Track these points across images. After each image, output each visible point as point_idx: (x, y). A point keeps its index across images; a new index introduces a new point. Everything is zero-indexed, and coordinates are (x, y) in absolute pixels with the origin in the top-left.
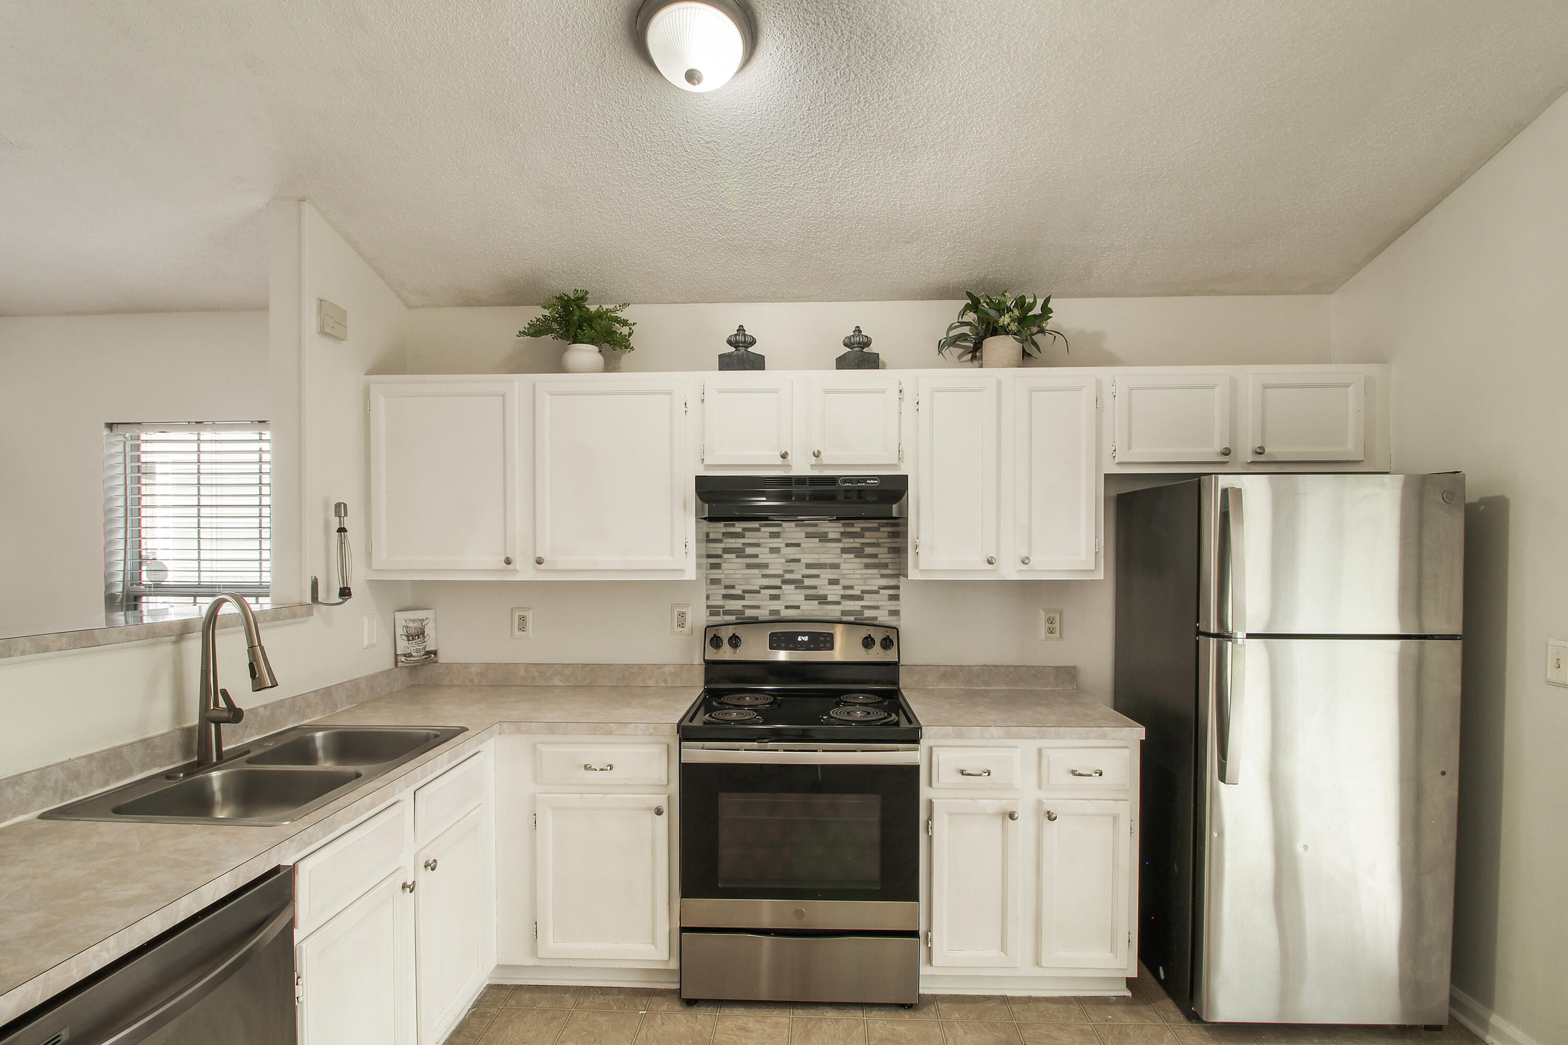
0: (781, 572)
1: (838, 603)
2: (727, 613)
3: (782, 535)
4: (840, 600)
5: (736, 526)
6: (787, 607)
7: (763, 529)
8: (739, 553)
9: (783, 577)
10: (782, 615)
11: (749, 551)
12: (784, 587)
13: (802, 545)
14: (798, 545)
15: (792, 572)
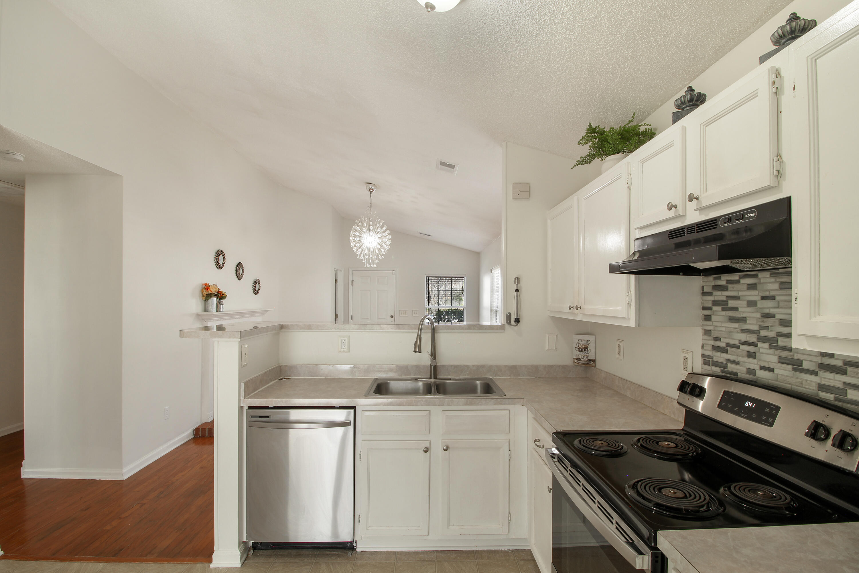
0: (756, 328)
1: (815, 373)
2: (716, 364)
3: (758, 287)
4: (817, 370)
5: (722, 278)
6: (762, 368)
7: (743, 281)
8: (723, 305)
9: (759, 333)
10: (757, 375)
11: (732, 303)
12: (760, 345)
13: (777, 298)
14: (773, 298)
15: (766, 328)
